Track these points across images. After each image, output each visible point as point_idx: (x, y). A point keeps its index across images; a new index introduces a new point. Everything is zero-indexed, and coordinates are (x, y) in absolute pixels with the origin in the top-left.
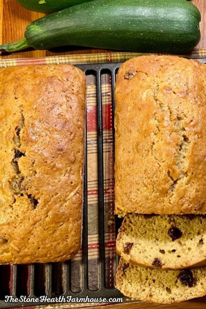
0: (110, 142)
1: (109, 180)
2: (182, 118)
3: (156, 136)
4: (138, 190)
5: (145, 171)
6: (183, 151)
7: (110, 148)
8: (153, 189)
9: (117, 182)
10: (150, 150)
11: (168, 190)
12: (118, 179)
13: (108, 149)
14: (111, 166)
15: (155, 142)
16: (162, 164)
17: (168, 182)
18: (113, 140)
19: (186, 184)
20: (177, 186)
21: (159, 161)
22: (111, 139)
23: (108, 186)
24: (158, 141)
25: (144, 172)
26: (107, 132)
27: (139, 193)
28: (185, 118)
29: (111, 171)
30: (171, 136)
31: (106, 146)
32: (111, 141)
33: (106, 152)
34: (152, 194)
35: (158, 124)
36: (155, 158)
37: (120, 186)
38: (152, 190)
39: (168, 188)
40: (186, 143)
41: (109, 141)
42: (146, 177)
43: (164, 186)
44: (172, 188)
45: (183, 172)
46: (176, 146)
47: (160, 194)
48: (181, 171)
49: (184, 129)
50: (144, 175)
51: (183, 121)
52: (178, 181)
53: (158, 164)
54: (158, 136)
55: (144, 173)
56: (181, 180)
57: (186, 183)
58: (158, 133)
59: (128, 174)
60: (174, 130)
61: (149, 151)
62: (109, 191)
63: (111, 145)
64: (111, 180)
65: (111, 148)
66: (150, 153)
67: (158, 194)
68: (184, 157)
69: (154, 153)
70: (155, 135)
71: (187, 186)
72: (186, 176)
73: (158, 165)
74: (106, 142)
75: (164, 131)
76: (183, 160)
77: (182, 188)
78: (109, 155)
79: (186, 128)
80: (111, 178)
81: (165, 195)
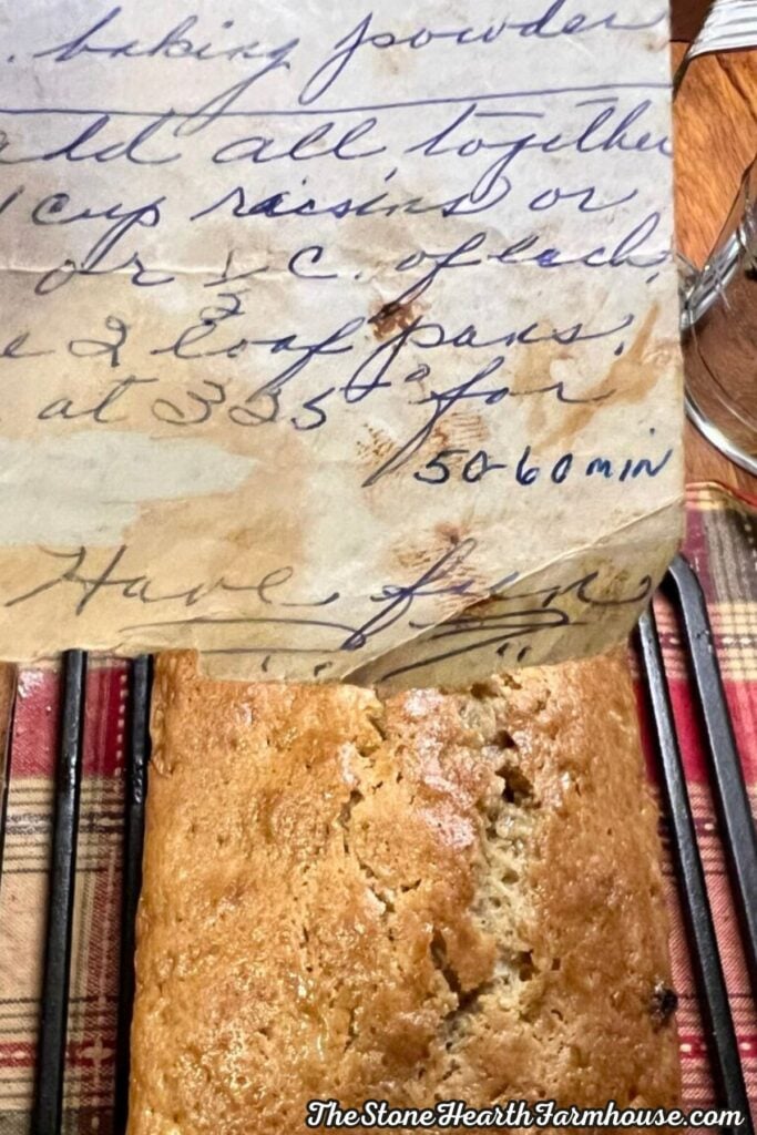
0: (109, 830)
1: (89, 999)
2: (493, 689)
3: (366, 761)
4: (263, 1031)
5: (306, 933)
6: (504, 849)
7: (107, 856)
8: (351, 1032)
9: (146, 990)
10: (335, 825)
11: (431, 1038)
12: (157, 975)
13: (99, 857)
14: (106, 934)
15: (363, 789)
16: (401, 901)
17: (430, 996)
18: (121, 822)
19: (525, 1018)
20: (473, 1023)
21: (385, 883)
22: (112, 816)
23: (87, 1029)
24: (379, 786)
25: (302, 938)
26: (100, 783)
27: (269, 1046)
28: (507, 690)
29: (105, 961)
30: (447, 761)
31: (89, 843)
32: (113, 823)
33: (88, 870)
34: (340, 1057)
35: (377, 705)
36: (363, 867)
37: (163, 1015)
38: (345, 1038)
39: (432, 1031)
40: (511, 810)
41: (105, 822)
42: (315, 962)
43: (409, 1016)
44: (451, 1033)
45: (507, 950)
46: (474, 811)
47: (384, 1062)
48: (499, 946)
49: (506, 742)
50: (303, 953)
51: (499, 703)
52: (482, 998)
53: (381, 897)
54: (379, 763)
55: (302, 946)
56: (498, 991)
57: (523, 1008)
58: (374, 749)
59: (214, 950)
60: (460, 739)
61: (328, 830)
62: (89, 1053)
63: (111, 843)
64: (102, 1000)
65: (112, 854)
66: (336, 843)
67: (377, 1057)
68: (509, 878)
69: (359, 841)
70: (363, 754)
71: (526, 1026)
72: (524, 977)
73: (382, 907)
74: (91, 828)
75: (412, 737)
76: (505, 889)
77: (504, 1037)
78: (101, 886)
79: (517, 736)
80: (102, 990)
81: (411, 1063)
